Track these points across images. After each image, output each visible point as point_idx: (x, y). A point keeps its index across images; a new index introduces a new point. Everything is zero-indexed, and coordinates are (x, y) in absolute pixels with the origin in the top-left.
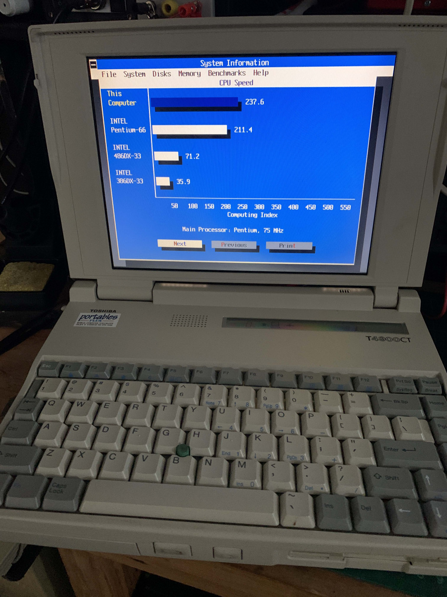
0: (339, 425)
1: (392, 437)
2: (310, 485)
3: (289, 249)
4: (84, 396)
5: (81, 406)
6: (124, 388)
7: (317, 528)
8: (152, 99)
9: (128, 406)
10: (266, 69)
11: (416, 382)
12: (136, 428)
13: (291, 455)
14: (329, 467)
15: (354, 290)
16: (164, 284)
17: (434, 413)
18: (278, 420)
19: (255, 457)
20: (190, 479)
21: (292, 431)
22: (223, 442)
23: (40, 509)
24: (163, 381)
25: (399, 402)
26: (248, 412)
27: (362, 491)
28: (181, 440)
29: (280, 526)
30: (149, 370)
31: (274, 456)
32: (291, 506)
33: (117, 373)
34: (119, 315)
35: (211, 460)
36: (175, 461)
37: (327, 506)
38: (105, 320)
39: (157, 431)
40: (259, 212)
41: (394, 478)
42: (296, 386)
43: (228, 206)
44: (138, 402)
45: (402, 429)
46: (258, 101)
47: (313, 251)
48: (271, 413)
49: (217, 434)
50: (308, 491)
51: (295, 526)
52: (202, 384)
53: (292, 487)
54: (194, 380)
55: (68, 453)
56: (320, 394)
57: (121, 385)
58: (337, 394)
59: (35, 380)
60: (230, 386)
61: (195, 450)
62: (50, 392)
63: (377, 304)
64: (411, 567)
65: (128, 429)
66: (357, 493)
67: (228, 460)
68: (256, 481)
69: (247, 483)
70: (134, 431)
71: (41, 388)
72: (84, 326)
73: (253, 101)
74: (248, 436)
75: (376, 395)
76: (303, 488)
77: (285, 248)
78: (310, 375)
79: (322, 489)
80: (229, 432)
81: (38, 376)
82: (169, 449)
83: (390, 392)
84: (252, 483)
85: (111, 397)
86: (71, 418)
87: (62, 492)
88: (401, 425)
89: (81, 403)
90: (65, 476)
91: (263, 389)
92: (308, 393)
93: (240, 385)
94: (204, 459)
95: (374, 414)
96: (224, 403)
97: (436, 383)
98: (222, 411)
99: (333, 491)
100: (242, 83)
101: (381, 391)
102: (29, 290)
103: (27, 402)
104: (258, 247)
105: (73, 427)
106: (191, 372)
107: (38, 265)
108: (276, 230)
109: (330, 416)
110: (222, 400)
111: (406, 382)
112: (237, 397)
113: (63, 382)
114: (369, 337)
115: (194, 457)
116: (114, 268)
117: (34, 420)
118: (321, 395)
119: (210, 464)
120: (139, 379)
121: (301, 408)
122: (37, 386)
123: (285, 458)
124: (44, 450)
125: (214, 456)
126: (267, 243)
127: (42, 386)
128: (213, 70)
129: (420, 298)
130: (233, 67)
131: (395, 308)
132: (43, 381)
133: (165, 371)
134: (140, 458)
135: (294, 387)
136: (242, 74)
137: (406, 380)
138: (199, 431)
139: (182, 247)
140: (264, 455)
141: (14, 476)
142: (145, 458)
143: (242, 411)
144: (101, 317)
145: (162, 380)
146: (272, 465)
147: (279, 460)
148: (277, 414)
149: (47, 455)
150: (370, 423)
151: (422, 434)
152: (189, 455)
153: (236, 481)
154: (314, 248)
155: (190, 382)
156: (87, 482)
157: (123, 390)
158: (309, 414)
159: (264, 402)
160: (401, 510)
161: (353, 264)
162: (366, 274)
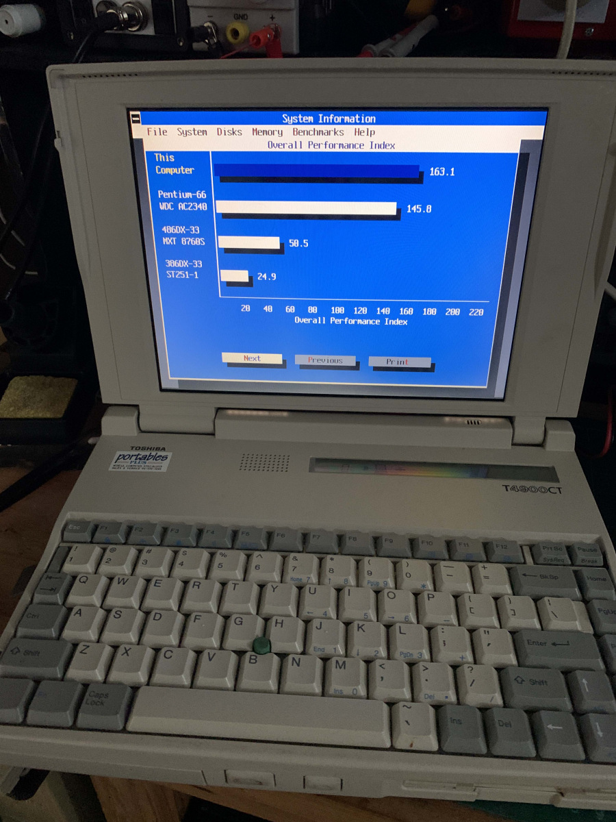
0: (468, 609)
1: (538, 626)
2: (430, 692)
3: (399, 366)
4: (126, 569)
5: (124, 584)
6: (180, 558)
7: (441, 751)
8: (215, 166)
9: (186, 583)
10: (371, 127)
11: (570, 549)
12: (199, 614)
13: (405, 651)
14: (455, 667)
15: (486, 420)
16: (230, 412)
17: (592, 592)
18: (387, 603)
19: (358, 655)
20: (272, 684)
21: (406, 618)
22: (315, 634)
23: (74, 727)
24: (232, 548)
25: (546, 577)
26: (347, 592)
27: (498, 700)
28: (258, 632)
29: (392, 749)
30: (213, 532)
31: (383, 653)
32: (407, 722)
33: (170, 537)
34: (170, 455)
35: (299, 659)
36: (252, 661)
37: (453, 721)
38: (151, 462)
39: (227, 617)
40: (359, 317)
41: (541, 683)
42: (410, 555)
44: (200, 579)
45: (551, 615)
47: (432, 369)
48: (377, 592)
49: (307, 622)
50: (429, 700)
51: (413, 748)
52: (285, 552)
53: (408, 695)
54: (274, 546)
55: (108, 650)
56: (442, 567)
57: (176, 553)
58: (464, 567)
59: (59, 547)
60: (322, 555)
61: (278, 646)
62: (81, 563)
63: (516, 441)
64: (563, 799)
65: (187, 616)
66: (493, 702)
67: (321, 659)
68: (360, 687)
69: (347, 690)
70: (195, 619)
71: (68, 559)
72: (122, 470)
74: (347, 624)
75: (515, 567)
76: (422, 697)
77: (395, 365)
78: (430, 540)
79: (447, 697)
80: (322, 621)
81: (63, 541)
82: (244, 644)
83: (535, 563)
84: (355, 691)
85: (163, 571)
86: (110, 601)
87: (102, 703)
88: (549, 608)
89: (123, 579)
90: (105, 682)
91: (367, 559)
92: (426, 565)
93: (335, 554)
94: (290, 657)
95: (514, 595)
96: (314, 579)
97: (595, 550)
98: (312, 591)
99: (461, 701)
101: (523, 561)
102: (45, 416)
103: (50, 578)
104: (358, 363)
105: (113, 613)
106: (270, 535)
107: (56, 380)
109: (456, 597)
110: (312, 575)
111: (556, 548)
112: (332, 571)
113: (97, 550)
114: (506, 486)
115: (276, 654)
116: (162, 390)
117: (60, 602)
118: (444, 567)
119: (298, 665)
120: (200, 545)
121: (418, 586)
122: (63, 555)
123: (397, 655)
124: (75, 645)
125: (303, 653)
126: (371, 358)
127: (70, 556)
128: (299, 127)
129: (575, 432)
130: (326, 124)
131: (541, 445)
132: (70, 548)
133: (235, 534)
134: (205, 656)
135: (406, 556)
136: (338, 133)
137: (556, 547)
138: (284, 618)
139: (255, 362)
140: (369, 652)
141: (37, 682)
142: (211, 656)
143: (339, 590)
144: (145, 457)
145: (230, 546)
146: (381, 666)
147: (389, 658)
148: (386, 594)
149: (81, 652)
150: (509, 607)
151: (577, 622)
152: (270, 652)
153: (334, 687)
154: (433, 365)
155: (268, 550)
156: (135, 689)
157: (178, 561)
158: (428, 595)
159: (367, 578)
160: (550, 726)
161: (486, 387)
162: (502, 400)
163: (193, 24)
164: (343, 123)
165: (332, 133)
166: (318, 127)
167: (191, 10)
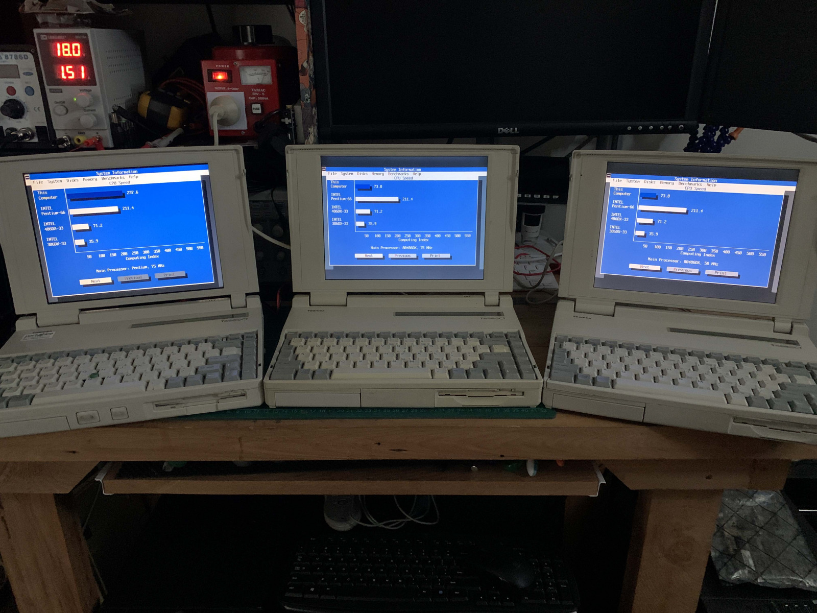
3: (170, 277)
8: (67, 195)
10: (136, 175)
11: (243, 334)
40: (146, 255)
43: (125, 254)
46: (135, 192)
47: (186, 277)
58: (194, 345)
73: (131, 192)
100: (123, 183)
101: (221, 341)
104: (150, 278)
106: (104, 349)
108: (160, 266)
126: (156, 274)
128: (104, 177)
129: (260, 298)
130: (116, 174)
136: (122, 178)
139: (97, 283)
154: (186, 275)
161: (213, 282)
162: (223, 288)
163: (58, 137)
164: (123, 174)
165: (119, 178)
166: (113, 176)
167: (57, 132)
